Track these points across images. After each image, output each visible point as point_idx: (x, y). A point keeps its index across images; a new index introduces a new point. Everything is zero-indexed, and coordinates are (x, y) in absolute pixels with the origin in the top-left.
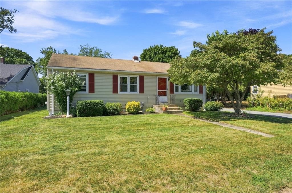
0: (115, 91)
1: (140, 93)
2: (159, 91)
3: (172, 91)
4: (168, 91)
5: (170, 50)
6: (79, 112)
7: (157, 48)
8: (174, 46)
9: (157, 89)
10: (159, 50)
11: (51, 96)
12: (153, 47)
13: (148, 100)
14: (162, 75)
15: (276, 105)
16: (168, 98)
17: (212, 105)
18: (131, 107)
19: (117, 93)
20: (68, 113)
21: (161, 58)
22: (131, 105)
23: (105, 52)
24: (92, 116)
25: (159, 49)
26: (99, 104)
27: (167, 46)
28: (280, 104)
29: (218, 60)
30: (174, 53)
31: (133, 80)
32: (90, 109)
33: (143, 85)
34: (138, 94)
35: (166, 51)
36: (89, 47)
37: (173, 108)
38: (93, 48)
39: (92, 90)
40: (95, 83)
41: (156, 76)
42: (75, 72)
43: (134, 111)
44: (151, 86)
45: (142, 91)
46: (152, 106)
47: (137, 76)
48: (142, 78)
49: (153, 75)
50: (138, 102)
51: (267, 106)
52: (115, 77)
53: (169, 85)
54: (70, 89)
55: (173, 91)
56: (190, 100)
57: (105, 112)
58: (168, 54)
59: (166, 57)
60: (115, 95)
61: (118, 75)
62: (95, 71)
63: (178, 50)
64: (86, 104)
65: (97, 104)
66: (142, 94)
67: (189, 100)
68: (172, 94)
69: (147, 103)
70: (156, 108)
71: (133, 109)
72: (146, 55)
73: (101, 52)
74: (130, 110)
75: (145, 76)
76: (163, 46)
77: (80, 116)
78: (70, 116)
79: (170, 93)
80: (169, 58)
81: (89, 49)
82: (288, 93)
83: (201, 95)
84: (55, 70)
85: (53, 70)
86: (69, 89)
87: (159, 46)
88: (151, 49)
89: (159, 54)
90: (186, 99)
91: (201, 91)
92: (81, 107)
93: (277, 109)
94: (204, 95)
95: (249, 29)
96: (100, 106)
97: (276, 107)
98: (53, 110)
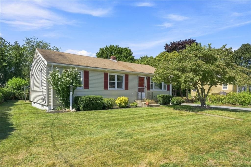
0: (106, 87)
1: (125, 89)
2: (139, 88)
3: (148, 89)
4: (146, 88)
5: (125, 50)
6: (84, 106)
7: (113, 48)
8: (128, 48)
9: (138, 86)
10: (115, 51)
11: (51, 91)
12: (109, 46)
13: (131, 96)
14: (141, 74)
15: (215, 100)
16: (145, 94)
17: (178, 100)
18: (122, 101)
19: (108, 89)
20: (71, 107)
21: (118, 57)
22: (122, 100)
23: (54, 47)
24: (95, 110)
25: (116, 49)
26: (100, 99)
27: (122, 47)
28: (218, 99)
29: (200, 66)
30: (128, 54)
31: (120, 78)
32: (93, 104)
33: (128, 83)
34: (124, 91)
35: (122, 51)
36: (37, 40)
37: (153, 103)
38: (41, 42)
39: (86, 86)
40: (89, 80)
41: (138, 75)
42: (76, 69)
43: (125, 105)
44: (134, 83)
45: (127, 88)
46: (134, 101)
47: (123, 74)
48: (127, 76)
49: (135, 74)
50: (127, 97)
51: (209, 101)
52: (106, 75)
53: (147, 83)
54: (74, 85)
55: (150, 89)
56: (164, 96)
57: (104, 107)
58: (124, 54)
59: (122, 57)
60: (106, 91)
61: (108, 73)
62: (89, 69)
63: (131, 51)
64: (90, 99)
65: (98, 99)
66: (126, 91)
67: (162, 96)
68: (149, 91)
69: (130, 98)
70: (139, 103)
71: (124, 103)
72: (103, 54)
73: (50, 46)
74: (121, 104)
75: (130, 75)
76: (119, 47)
77: (84, 110)
78: (74, 110)
79: (147, 90)
80: (125, 58)
81: (36, 42)
82: (220, 91)
83: (168, 91)
84: (55, 66)
85: (52, 66)
86: (72, 85)
87: (115, 46)
88: (107, 48)
89: (115, 54)
90: (160, 95)
91: (168, 89)
92: (86, 102)
93: (215, 103)
94: (170, 92)
95: (189, 39)
96: (101, 101)
97: (215, 102)
98: (52, 105)
